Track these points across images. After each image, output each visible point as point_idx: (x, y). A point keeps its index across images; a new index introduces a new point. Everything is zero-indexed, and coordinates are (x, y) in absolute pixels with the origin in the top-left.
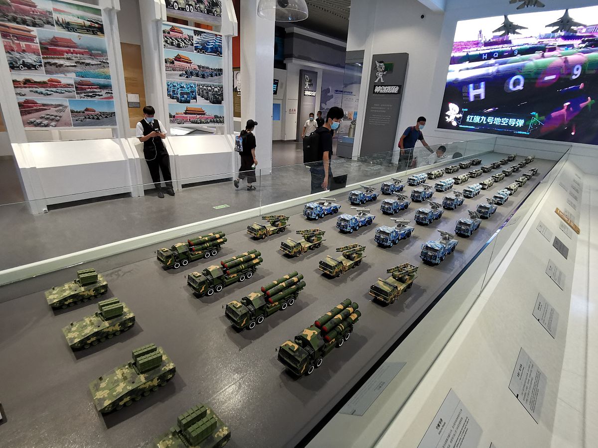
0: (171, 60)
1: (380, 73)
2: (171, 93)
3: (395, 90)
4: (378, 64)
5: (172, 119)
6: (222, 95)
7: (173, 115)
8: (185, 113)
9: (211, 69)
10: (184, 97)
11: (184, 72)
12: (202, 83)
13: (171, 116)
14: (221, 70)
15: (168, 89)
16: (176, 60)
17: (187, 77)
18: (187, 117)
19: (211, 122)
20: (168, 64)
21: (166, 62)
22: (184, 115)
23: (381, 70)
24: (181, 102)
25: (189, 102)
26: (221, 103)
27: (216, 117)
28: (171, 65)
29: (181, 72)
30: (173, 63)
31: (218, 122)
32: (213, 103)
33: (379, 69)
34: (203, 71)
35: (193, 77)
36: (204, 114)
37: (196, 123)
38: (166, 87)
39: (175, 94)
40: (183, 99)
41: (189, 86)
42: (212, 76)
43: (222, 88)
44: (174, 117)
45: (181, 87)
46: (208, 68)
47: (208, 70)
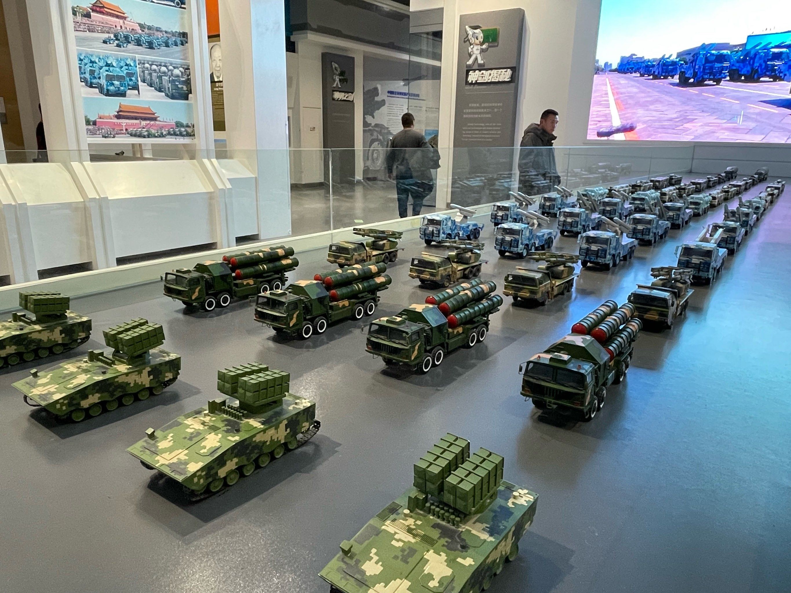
0: (84, 9)
1: (476, 47)
2: (87, 76)
3: (505, 75)
4: (470, 32)
5: (90, 127)
6: (188, 82)
7: (92, 119)
8: (118, 117)
9: (166, 32)
10: (113, 84)
11: (112, 36)
12: (148, 57)
13: (88, 122)
14: (184, 35)
15: (80, 68)
16: (93, 11)
17: (118, 46)
18: (120, 125)
19: (169, 134)
20: (79, 18)
21: (74, 13)
22: (116, 121)
23: (477, 42)
24: (108, 94)
25: (123, 95)
26: (187, 98)
27: (179, 125)
28: (85, 20)
29: (106, 36)
30: (88, 15)
31: (183, 136)
32: (173, 97)
33: (473, 40)
34: (149, 35)
35: (130, 46)
36: (155, 119)
37: (140, 136)
38: (75, 64)
39: (95, 78)
40: (112, 88)
41: (122, 64)
42: (167, 46)
43: (188, 69)
44: (95, 123)
45: (108, 65)
46: (158, 30)
47: (159, 35)
